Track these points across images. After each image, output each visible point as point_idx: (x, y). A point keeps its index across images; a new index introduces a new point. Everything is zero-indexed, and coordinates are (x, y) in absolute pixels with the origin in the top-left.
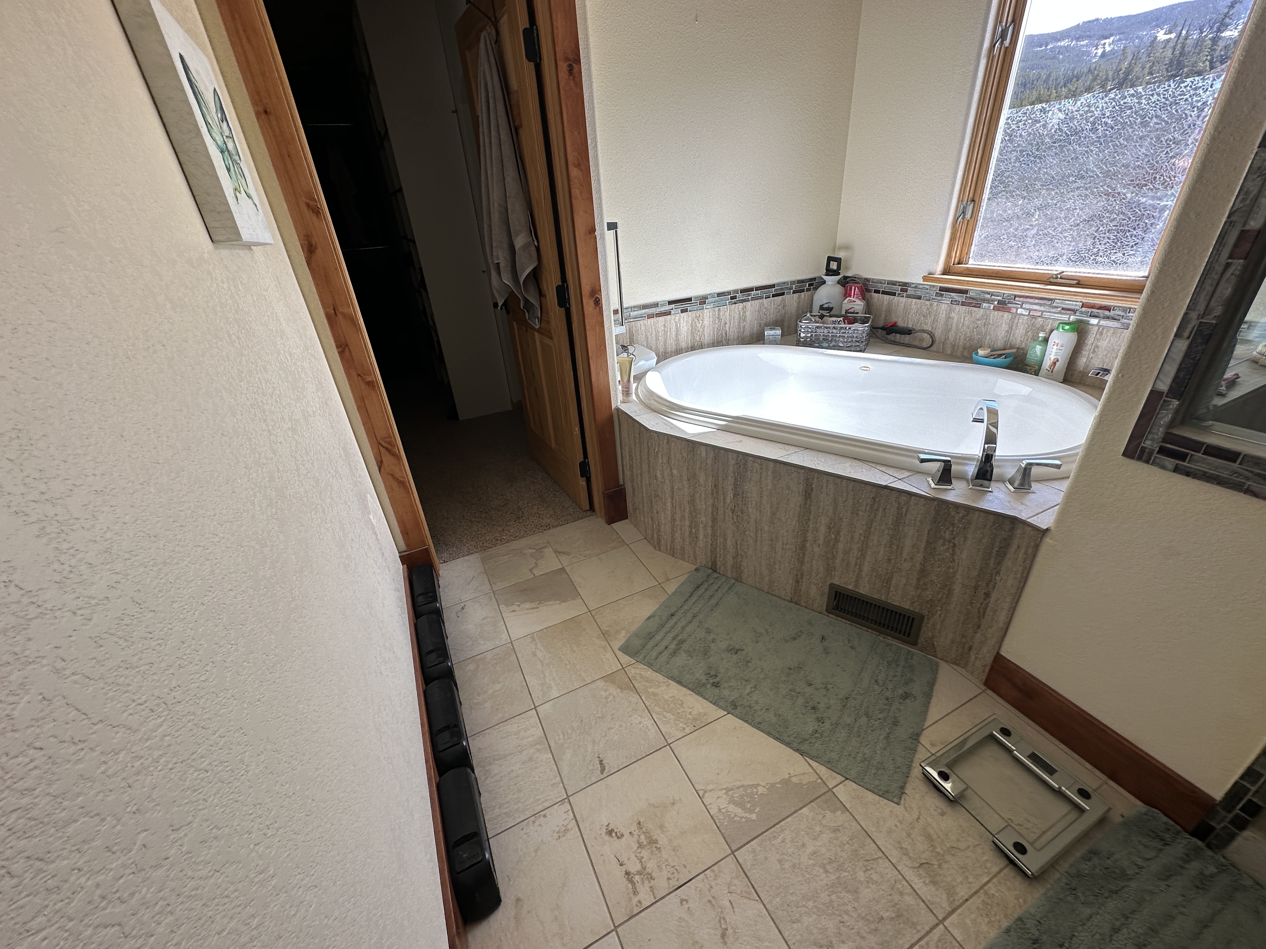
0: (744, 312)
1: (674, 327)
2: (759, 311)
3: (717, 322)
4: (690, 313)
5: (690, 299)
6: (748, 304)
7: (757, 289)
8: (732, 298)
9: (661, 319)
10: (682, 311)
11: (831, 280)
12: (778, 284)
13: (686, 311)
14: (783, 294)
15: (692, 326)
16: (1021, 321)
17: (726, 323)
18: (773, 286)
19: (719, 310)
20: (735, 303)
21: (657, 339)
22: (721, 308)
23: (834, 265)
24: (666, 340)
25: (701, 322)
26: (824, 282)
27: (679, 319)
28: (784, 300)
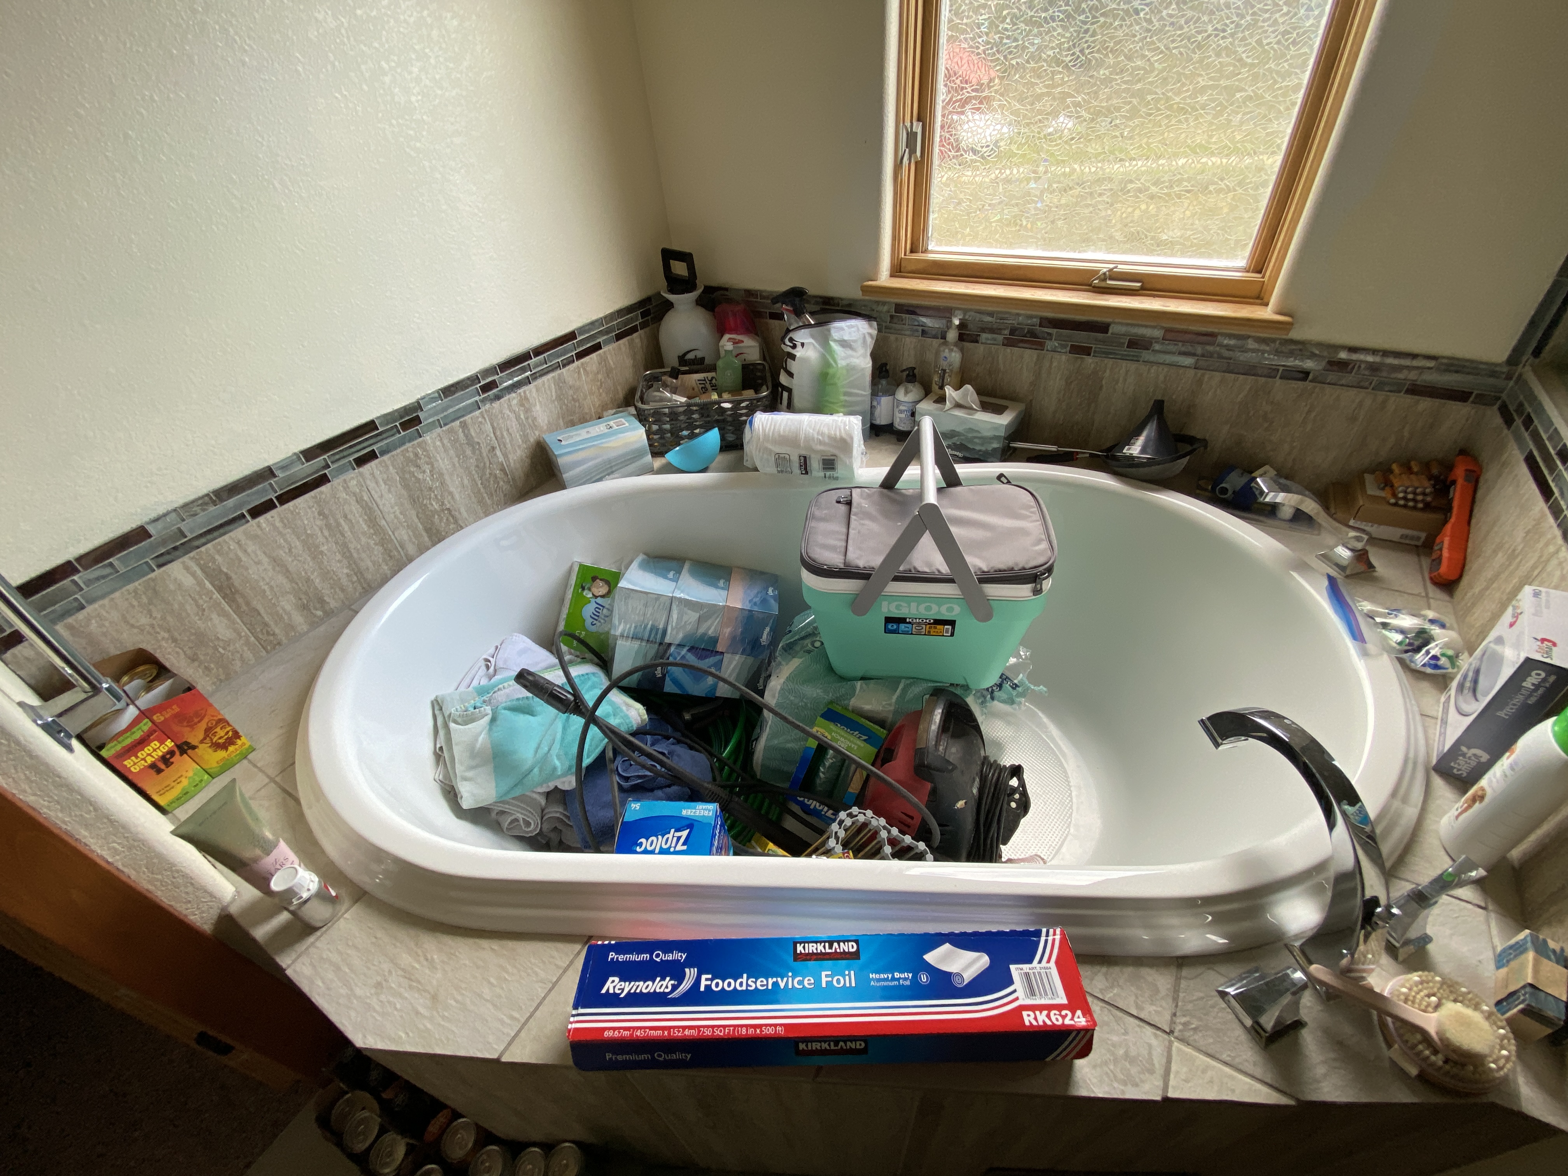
0: (527, 411)
1: (355, 508)
2: (559, 398)
3: (469, 452)
4: (386, 458)
5: (370, 426)
6: (529, 390)
7: (538, 351)
8: (486, 388)
9: (300, 502)
10: (361, 461)
11: (683, 301)
12: (582, 329)
13: (372, 456)
14: (597, 347)
15: (406, 487)
16: (1055, 364)
17: (493, 448)
18: (570, 336)
19: (464, 425)
20: (498, 397)
21: (315, 553)
22: (467, 418)
23: (680, 268)
24: (345, 545)
25: (427, 468)
26: (668, 306)
27: (359, 484)
28: (603, 360)
